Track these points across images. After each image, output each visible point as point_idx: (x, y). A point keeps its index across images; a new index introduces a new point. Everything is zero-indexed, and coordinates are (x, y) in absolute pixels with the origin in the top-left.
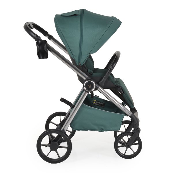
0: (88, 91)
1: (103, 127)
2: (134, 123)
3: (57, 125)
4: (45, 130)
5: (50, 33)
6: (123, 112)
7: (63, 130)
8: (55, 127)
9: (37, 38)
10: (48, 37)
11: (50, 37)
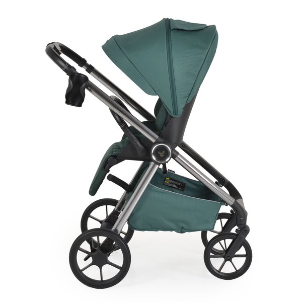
0: (159, 162)
1: (184, 226)
2: (238, 217)
3: (101, 222)
4: (81, 233)
5: (89, 62)
6: (220, 198)
7: (116, 230)
8: (98, 225)
9: (69, 70)
10: (86, 68)
11: (90, 69)
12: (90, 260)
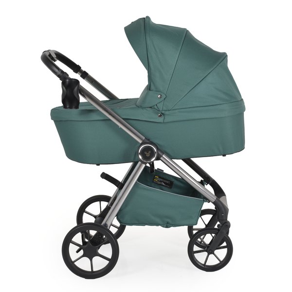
0: (145, 161)
1: (169, 221)
2: (220, 213)
3: (95, 217)
4: (76, 225)
6: (203, 196)
7: (106, 225)
9: (62, 76)
10: (81, 74)
12: (82, 252)
